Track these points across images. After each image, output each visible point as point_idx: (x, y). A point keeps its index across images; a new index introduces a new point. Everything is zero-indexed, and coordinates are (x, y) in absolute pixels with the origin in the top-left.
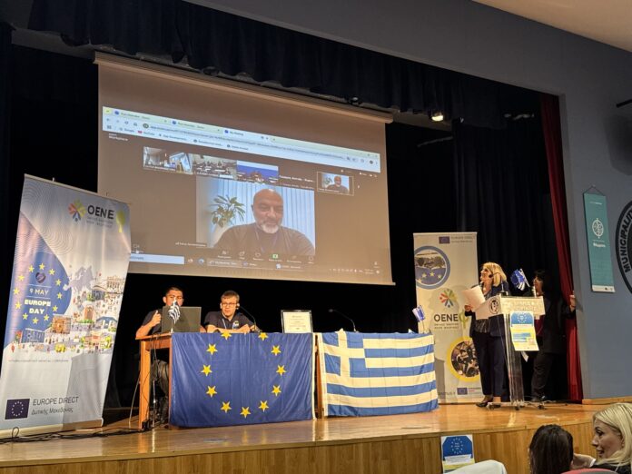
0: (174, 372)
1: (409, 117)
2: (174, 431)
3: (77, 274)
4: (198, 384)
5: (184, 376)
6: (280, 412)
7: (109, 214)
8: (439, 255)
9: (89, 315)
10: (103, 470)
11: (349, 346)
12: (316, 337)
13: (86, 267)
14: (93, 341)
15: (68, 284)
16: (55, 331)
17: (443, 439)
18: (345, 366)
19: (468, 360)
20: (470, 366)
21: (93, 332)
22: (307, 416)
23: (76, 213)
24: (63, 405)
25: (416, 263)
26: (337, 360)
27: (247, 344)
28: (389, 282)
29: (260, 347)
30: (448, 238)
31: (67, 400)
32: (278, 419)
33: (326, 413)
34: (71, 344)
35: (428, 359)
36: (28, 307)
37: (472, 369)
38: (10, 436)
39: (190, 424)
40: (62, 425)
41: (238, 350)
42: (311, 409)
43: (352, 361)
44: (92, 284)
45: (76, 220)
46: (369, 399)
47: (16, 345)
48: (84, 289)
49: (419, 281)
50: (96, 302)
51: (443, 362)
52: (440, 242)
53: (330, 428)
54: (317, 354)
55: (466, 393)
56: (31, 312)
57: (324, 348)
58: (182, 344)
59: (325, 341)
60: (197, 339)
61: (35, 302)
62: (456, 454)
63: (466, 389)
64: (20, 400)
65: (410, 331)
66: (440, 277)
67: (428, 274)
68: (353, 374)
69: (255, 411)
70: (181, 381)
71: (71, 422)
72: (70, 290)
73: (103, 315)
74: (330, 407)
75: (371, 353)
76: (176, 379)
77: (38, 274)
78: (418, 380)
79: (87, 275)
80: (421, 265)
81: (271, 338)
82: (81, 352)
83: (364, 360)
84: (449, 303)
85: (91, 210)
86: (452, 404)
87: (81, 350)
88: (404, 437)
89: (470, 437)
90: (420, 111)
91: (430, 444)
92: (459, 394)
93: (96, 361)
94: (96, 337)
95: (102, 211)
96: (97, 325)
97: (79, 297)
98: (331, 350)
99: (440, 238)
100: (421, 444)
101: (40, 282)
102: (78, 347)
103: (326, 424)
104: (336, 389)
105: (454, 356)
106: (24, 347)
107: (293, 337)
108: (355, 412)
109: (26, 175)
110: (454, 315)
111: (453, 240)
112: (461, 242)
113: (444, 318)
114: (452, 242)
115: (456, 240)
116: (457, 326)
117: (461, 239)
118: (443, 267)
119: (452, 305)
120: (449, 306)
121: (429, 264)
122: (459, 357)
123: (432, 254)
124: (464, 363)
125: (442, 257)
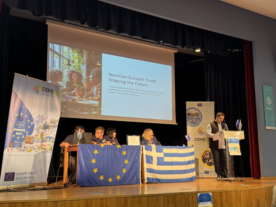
0: (79, 162)
1: (185, 50)
2: (79, 188)
3: (37, 117)
4: (90, 167)
5: (83, 163)
6: (126, 180)
7: (52, 91)
8: (197, 112)
9: (42, 135)
10: (47, 205)
11: (157, 152)
12: (142, 147)
13: (41, 114)
14: (44, 147)
15: (33, 122)
16: (27, 143)
17: (199, 194)
18: (155, 160)
19: (209, 159)
20: (210, 161)
21: (44, 143)
22: (137, 182)
23: (37, 90)
24: (30, 175)
25: (187, 115)
26: (152, 158)
27: (112, 150)
28: (175, 123)
29: (117, 151)
30: (201, 104)
31: (32, 173)
32: (125, 183)
33: (146, 181)
34: (33, 148)
35: (192, 158)
36: (15, 132)
37: (211, 163)
38: (6, 189)
39: (86, 185)
40: (29, 184)
41: (108, 152)
42: (139, 179)
43: (158, 158)
44: (44, 122)
45: (37, 93)
46: (165, 175)
47: (9, 148)
48: (40, 124)
49: (188, 123)
50: (45, 130)
51: (198, 159)
52: (198, 106)
53: (148, 188)
54: (142, 155)
55: (208, 173)
56: (16, 134)
57: (145, 152)
58: (83, 149)
59: (146, 149)
60: (89, 147)
61: (18, 130)
62: (204, 201)
63: (208, 171)
64: (11, 173)
65: (184, 145)
66: (197, 121)
68: (158, 164)
69: (114, 180)
70: (82, 166)
71: (33, 183)
72: (34, 124)
73: (48, 136)
74: (148, 179)
75: (166, 155)
76: (80, 165)
77: (20, 117)
78: (187, 167)
79: (41, 118)
80: (189, 116)
81: (122, 148)
82: (38, 152)
83: (163, 158)
84: (201, 133)
85: (44, 89)
86: (202, 178)
87: (38, 151)
88: (181, 193)
89: (211, 194)
90: (190, 47)
91: (193, 196)
92: (205, 173)
93: (45, 156)
94: (45, 146)
95: (49, 89)
96: (45, 140)
97: (38, 128)
98: (148, 153)
99: (198, 104)
100: (189, 196)
101: (21, 121)
102: (37, 150)
103: (146, 186)
104: (150, 171)
105: (203, 157)
106: (13, 149)
107: (132, 147)
108: (159, 181)
109: (15, 73)
110: (204, 138)
111: (204, 105)
112: (207, 106)
113: (199, 140)
114: (203, 106)
115: (205, 105)
116: (205, 143)
117: (207, 105)
118: (199, 117)
119: (203, 134)
120: (201, 134)
121: (193, 115)
122: (205, 157)
123: (194, 111)
124: (207, 160)
125: (199, 113)
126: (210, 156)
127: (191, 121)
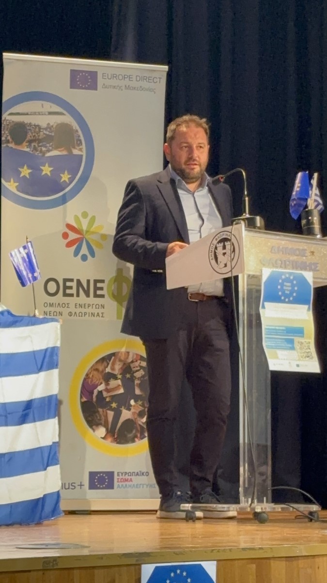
8: (68, 119)
19: (123, 401)
20: (126, 415)
30: (93, 75)
35: (45, 384)
37: (129, 424)
49: (8, 184)
52: (74, 85)
55: (111, 486)
63: (111, 475)
66: (65, 177)
67: (36, 169)
80: (18, 142)
84: (84, 250)
86: (73, 513)
88: (49, 563)
99: (74, 74)
110: (96, 282)
111: (108, 82)
112: (128, 88)
113: (71, 288)
114: (105, 87)
115: (114, 82)
116: (100, 311)
117: (127, 82)
118: (76, 152)
119: (93, 254)
120: (84, 258)
121: (39, 141)
122: (100, 393)
123: (50, 113)
124: (111, 409)
125: (75, 125)
126: (128, 383)
127: (25, 172)
